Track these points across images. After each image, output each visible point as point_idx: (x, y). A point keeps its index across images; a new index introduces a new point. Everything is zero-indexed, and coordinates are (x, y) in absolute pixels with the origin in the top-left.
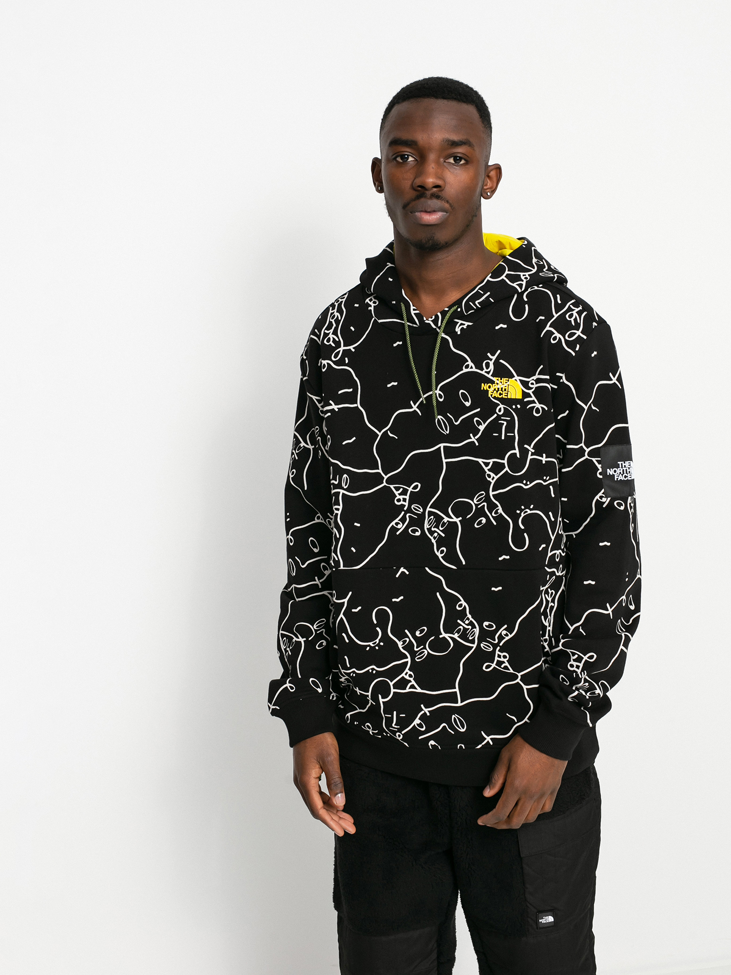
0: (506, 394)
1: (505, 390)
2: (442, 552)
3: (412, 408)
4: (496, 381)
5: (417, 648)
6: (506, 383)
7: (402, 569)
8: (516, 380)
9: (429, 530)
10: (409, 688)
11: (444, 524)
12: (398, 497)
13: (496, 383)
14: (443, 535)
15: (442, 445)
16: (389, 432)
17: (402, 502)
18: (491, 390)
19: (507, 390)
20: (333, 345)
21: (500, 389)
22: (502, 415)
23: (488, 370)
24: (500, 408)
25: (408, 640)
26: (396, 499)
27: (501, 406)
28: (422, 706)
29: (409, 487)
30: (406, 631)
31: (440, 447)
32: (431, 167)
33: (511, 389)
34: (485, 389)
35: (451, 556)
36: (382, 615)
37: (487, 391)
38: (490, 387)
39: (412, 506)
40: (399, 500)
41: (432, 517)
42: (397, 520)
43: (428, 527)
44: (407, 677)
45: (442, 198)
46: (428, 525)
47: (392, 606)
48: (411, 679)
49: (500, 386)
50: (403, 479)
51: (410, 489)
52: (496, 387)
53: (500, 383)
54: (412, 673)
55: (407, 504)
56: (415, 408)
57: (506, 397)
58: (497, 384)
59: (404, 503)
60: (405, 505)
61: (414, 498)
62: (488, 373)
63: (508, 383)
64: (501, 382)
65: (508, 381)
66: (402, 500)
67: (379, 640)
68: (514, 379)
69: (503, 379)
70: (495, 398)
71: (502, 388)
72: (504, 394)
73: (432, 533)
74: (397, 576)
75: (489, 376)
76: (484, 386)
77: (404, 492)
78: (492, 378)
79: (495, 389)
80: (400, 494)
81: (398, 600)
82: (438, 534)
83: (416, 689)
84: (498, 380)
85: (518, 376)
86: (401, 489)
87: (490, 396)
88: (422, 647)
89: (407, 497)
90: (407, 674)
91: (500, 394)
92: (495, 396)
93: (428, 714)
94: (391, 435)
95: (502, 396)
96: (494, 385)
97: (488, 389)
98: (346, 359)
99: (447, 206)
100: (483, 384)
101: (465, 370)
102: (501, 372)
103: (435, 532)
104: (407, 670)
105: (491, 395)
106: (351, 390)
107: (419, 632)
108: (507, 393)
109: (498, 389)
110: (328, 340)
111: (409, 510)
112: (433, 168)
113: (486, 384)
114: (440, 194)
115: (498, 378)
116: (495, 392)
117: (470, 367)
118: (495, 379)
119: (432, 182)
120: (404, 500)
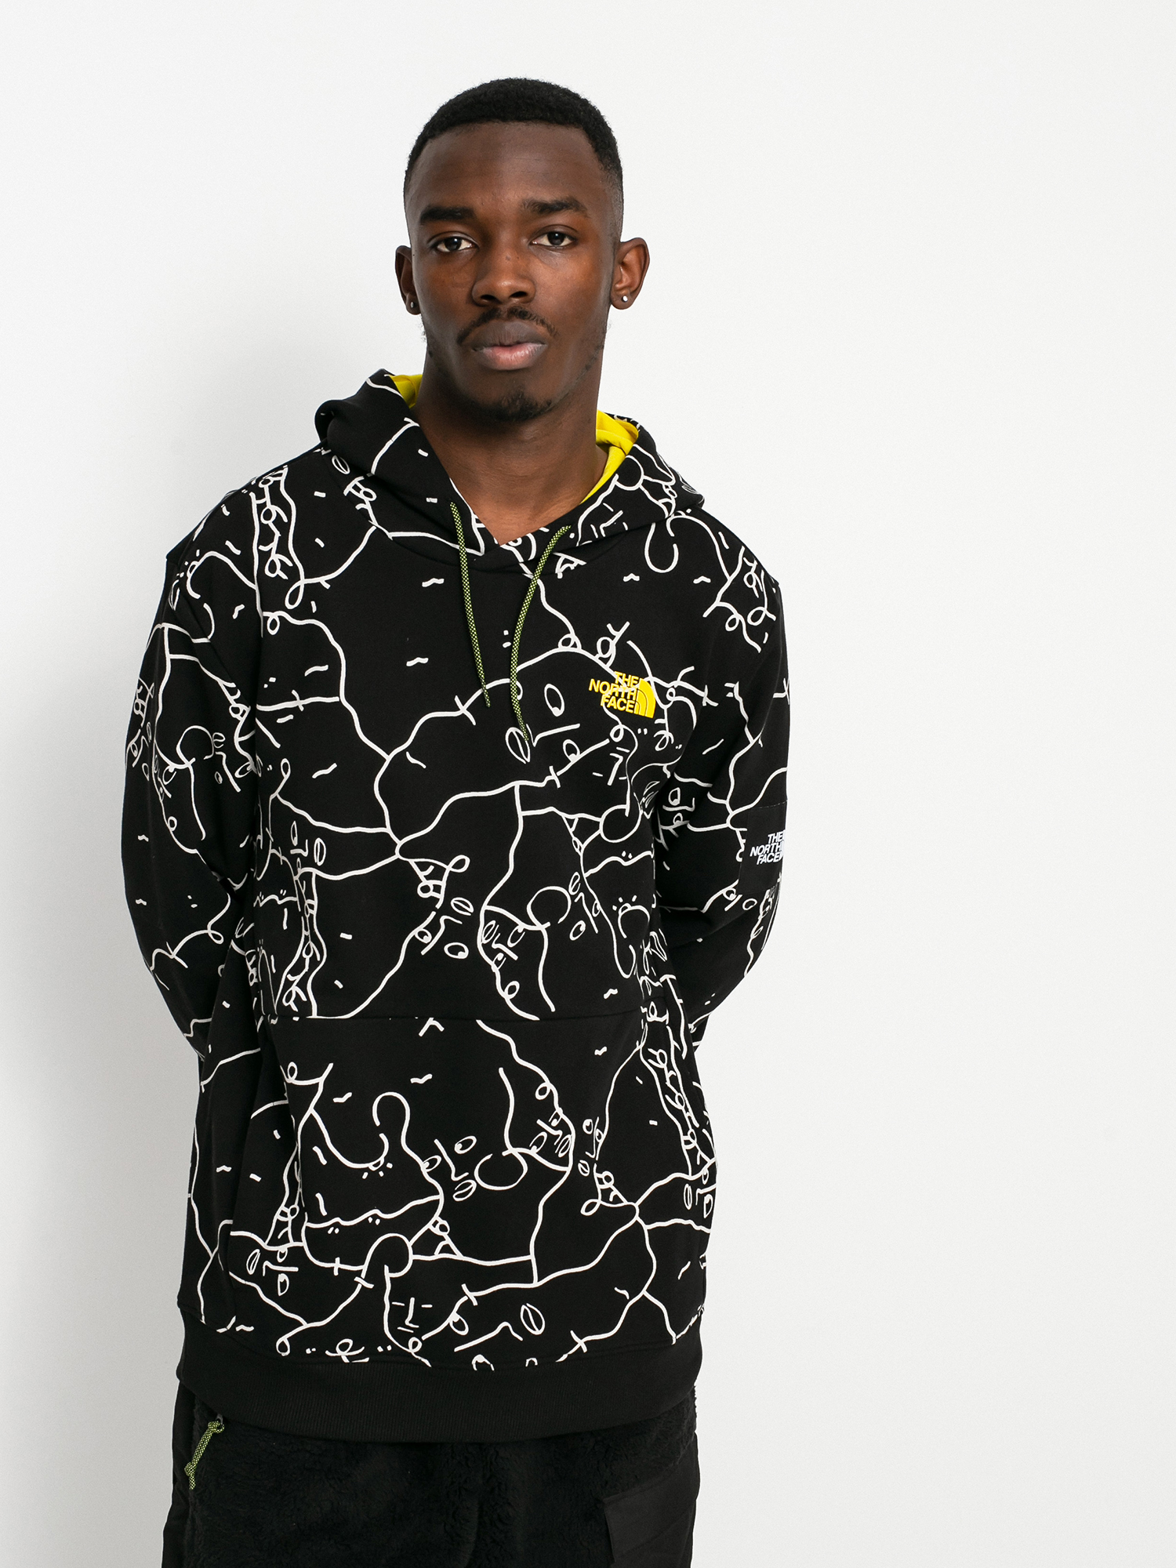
0: (632, 706)
1: (631, 697)
2: (512, 990)
3: (457, 709)
4: (618, 679)
5: (456, 1176)
6: (634, 684)
7: (431, 1022)
8: (649, 682)
9: (487, 947)
10: (441, 1252)
11: (517, 935)
12: (425, 882)
13: (616, 682)
14: (515, 957)
15: (517, 784)
16: (408, 754)
17: (432, 894)
18: (606, 694)
19: (634, 699)
20: (285, 577)
21: (623, 696)
22: (620, 744)
23: (604, 657)
24: (619, 730)
25: (439, 1159)
26: (420, 886)
27: (621, 727)
28: (464, 1286)
29: (447, 864)
30: (437, 1142)
31: (514, 787)
32: (505, 257)
33: (640, 698)
34: (596, 690)
35: (528, 999)
36: (391, 1111)
37: (599, 695)
38: (605, 688)
39: (453, 902)
40: (426, 889)
41: (493, 922)
42: (421, 928)
43: (485, 942)
44: (436, 1231)
45: (531, 315)
46: (484, 939)
47: (411, 1092)
48: (445, 1235)
49: (623, 689)
50: (436, 848)
51: (449, 868)
52: (617, 690)
53: (624, 683)
54: (445, 1223)
55: (441, 896)
56: (463, 710)
57: (631, 711)
58: (619, 684)
59: (436, 895)
60: (439, 899)
61: (456, 886)
62: (605, 661)
63: (637, 686)
64: (626, 682)
65: (638, 681)
66: (432, 888)
67: (385, 1158)
68: (646, 679)
69: (630, 676)
70: (611, 709)
71: (626, 694)
72: (628, 706)
73: (492, 953)
74: (421, 1034)
75: (606, 667)
76: (595, 685)
77: (437, 874)
78: (610, 671)
79: (614, 694)
80: (428, 877)
81: (421, 1081)
82: (506, 955)
83: (454, 1254)
84: (621, 677)
85: (653, 676)
86: (432, 868)
87: (603, 704)
88: (466, 1174)
89: (443, 884)
90: (436, 1224)
91: (622, 704)
92: (612, 707)
93: (475, 1303)
94: (413, 761)
95: (624, 707)
96: (612, 684)
97: (602, 691)
98: (313, 603)
99: (541, 330)
100: (593, 681)
101: (561, 649)
102: (627, 664)
103: (499, 951)
104: (436, 1217)
105: (606, 704)
106: (325, 668)
107: (460, 1146)
108: (634, 705)
109: (620, 693)
110: (273, 568)
111: (446, 909)
112: (508, 259)
113: (599, 682)
114: (527, 309)
115: (621, 674)
116: (613, 698)
117: (572, 644)
118: (615, 674)
119: (509, 287)
120: (437, 889)
